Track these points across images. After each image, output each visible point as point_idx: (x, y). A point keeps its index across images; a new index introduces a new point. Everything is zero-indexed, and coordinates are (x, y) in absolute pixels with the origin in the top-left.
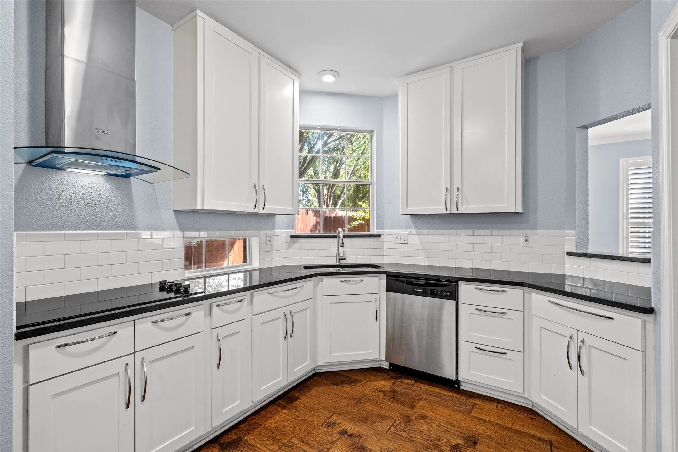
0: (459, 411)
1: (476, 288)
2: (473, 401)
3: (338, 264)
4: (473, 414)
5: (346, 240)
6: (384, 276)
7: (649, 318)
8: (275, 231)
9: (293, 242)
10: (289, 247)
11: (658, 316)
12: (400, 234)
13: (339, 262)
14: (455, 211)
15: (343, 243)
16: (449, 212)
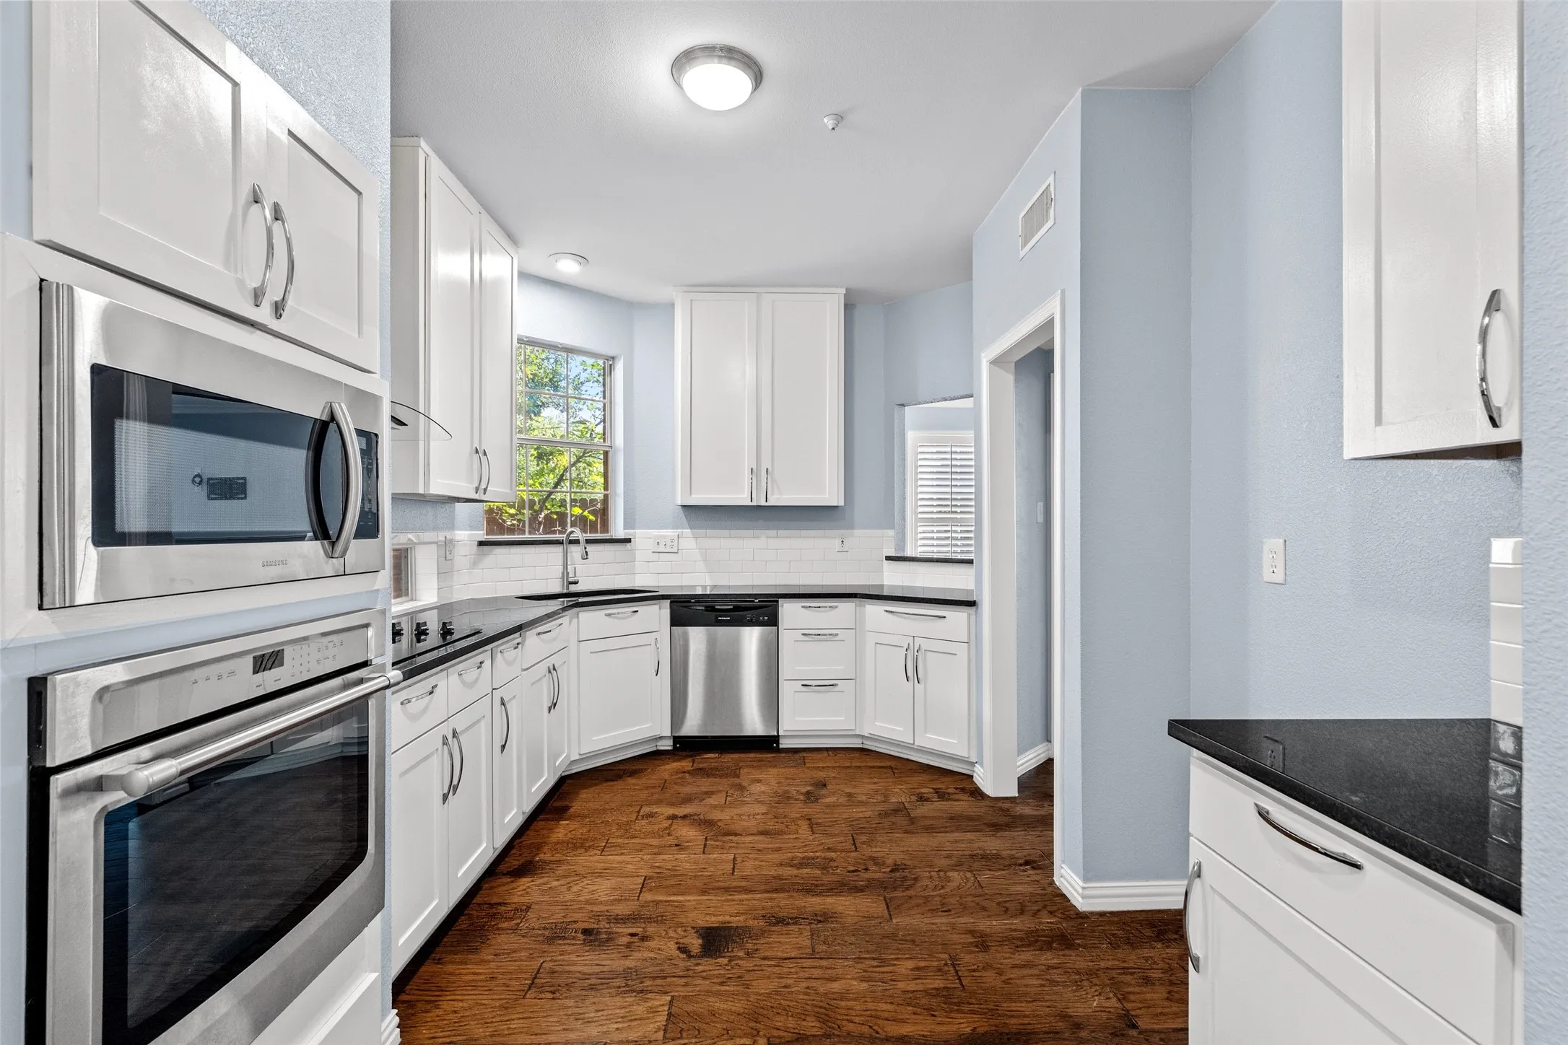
0: (792, 767)
1: (802, 607)
2: (801, 755)
3: (565, 591)
4: (808, 765)
5: (590, 548)
6: (667, 603)
7: (971, 610)
8: (456, 532)
9: (483, 555)
10: (474, 564)
11: (979, 606)
12: (664, 537)
13: (568, 588)
14: (763, 503)
15: (586, 552)
16: (754, 503)
